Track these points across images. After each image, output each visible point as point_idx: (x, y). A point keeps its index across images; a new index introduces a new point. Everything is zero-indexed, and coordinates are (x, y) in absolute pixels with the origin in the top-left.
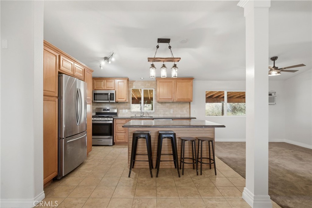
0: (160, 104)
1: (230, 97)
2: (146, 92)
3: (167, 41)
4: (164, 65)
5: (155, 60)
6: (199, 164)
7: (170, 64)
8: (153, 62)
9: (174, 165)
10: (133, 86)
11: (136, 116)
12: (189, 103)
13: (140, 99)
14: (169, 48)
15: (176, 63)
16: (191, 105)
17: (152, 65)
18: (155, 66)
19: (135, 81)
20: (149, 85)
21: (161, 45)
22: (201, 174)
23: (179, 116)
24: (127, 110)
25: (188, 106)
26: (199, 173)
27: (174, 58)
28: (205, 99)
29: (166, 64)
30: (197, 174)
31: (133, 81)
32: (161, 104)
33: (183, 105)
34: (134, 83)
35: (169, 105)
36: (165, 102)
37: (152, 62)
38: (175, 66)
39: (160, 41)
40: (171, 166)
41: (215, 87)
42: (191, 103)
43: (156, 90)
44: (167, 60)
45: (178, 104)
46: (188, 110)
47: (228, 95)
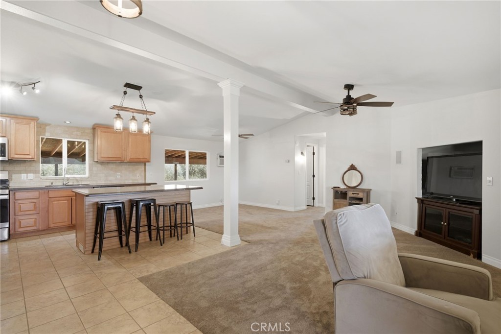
0: (99, 166)
1: (192, 158)
2: (71, 144)
3: (138, 88)
4: (133, 117)
5: (122, 108)
6: (179, 229)
7: (141, 117)
8: (120, 111)
9: (148, 237)
10: (45, 132)
11: (54, 184)
12: (143, 164)
13: (59, 155)
14: (141, 98)
15: (149, 117)
16: (147, 167)
17: (117, 115)
18: (121, 117)
19: (50, 125)
20: (79, 133)
21: (129, 90)
22: (181, 239)
23: (130, 182)
24: (32, 174)
25: (143, 169)
26: (180, 238)
27: (146, 111)
28: (164, 158)
29: (136, 115)
30: (178, 240)
31: (46, 125)
32: (101, 165)
33: (136, 167)
34: (47, 128)
35: (114, 166)
36: (108, 162)
37: (117, 111)
38: (147, 120)
39: (128, 85)
40: (145, 239)
41: (176, 145)
42: (147, 164)
43: (93, 143)
44: (139, 112)
45: (129, 165)
46: (143, 174)
47: (189, 156)
